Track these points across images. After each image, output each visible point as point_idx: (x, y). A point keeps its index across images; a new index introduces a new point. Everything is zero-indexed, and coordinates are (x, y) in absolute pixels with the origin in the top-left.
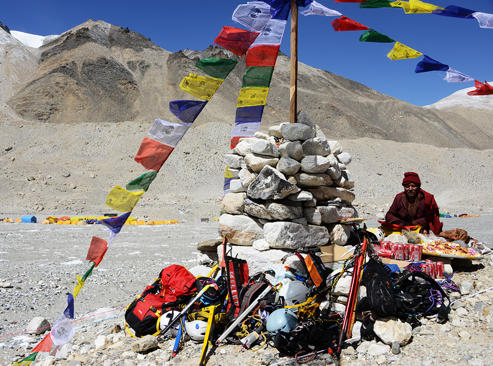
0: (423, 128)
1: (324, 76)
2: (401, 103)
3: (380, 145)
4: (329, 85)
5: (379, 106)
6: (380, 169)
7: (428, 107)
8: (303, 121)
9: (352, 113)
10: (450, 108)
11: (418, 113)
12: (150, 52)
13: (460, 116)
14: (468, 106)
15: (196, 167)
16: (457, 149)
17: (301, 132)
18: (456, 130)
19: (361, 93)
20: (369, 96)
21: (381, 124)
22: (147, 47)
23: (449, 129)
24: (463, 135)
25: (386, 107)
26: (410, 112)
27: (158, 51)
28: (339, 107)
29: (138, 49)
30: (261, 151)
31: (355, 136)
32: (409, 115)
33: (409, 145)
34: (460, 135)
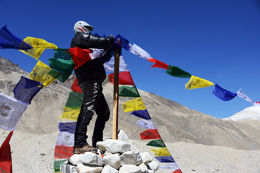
0: (223, 135)
1: (149, 97)
2: (206, 116)
3: (193, 147)
4: (153, 103)
5: (190, 118)
6: (194, 167)
7: (226, 119)
8: (122, 137)
9: (170, 123)
10: (243, 120)
11: (219, 124)
12: (18, 74)
13: (251, 126)
14: (256, 119)
15: (50, 166)
16: (252, 151)
17: (119, 146)
18: (249, 136)
19: (176, 109)
20: (182, 111)
21: (192, 131)
22: (15, 70)
23: (244, 136)
24: (255, 140)
25: (195, 119)
26: (213, 123)
27: (24, 74)
28: (161, 119)
29: (8, 72)
30: (89, 162)
31: (173, 140)
32: (213, 125)
33: (214, 147)
34: (253, 140)
